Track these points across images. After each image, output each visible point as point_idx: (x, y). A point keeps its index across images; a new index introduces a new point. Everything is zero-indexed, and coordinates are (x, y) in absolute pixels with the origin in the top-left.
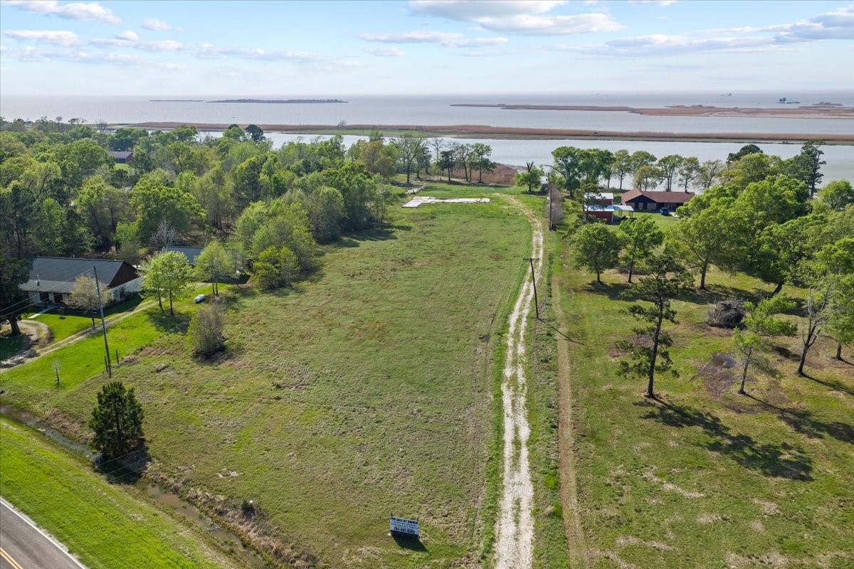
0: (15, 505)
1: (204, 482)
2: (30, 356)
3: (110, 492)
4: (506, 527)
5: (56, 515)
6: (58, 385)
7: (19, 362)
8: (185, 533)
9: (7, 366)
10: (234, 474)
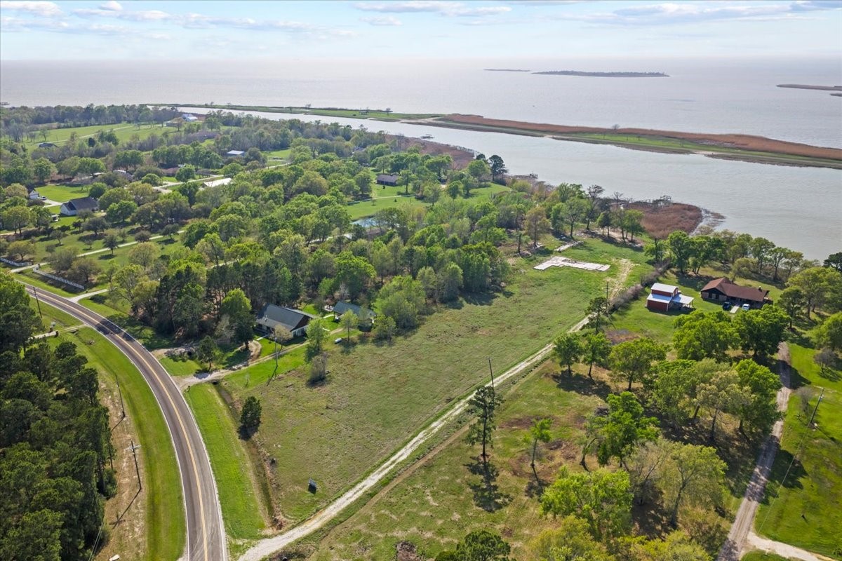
0: (204, 439)
1: (267, 446)
2: (245, 366)
3: (236, 442)
4: (349, 494)
5: (213, 446)
6: (247, 386)
7: (240, 368)
8: (249, 464)
9: (234, 370)
10: (279, 446)
